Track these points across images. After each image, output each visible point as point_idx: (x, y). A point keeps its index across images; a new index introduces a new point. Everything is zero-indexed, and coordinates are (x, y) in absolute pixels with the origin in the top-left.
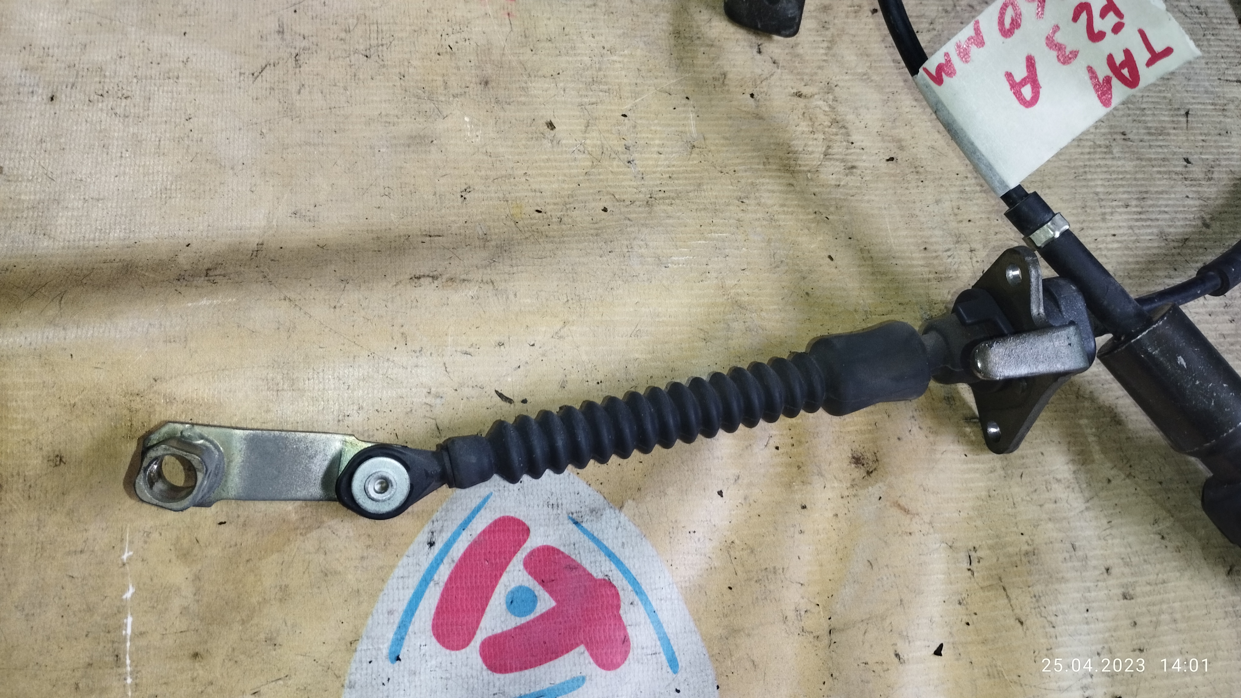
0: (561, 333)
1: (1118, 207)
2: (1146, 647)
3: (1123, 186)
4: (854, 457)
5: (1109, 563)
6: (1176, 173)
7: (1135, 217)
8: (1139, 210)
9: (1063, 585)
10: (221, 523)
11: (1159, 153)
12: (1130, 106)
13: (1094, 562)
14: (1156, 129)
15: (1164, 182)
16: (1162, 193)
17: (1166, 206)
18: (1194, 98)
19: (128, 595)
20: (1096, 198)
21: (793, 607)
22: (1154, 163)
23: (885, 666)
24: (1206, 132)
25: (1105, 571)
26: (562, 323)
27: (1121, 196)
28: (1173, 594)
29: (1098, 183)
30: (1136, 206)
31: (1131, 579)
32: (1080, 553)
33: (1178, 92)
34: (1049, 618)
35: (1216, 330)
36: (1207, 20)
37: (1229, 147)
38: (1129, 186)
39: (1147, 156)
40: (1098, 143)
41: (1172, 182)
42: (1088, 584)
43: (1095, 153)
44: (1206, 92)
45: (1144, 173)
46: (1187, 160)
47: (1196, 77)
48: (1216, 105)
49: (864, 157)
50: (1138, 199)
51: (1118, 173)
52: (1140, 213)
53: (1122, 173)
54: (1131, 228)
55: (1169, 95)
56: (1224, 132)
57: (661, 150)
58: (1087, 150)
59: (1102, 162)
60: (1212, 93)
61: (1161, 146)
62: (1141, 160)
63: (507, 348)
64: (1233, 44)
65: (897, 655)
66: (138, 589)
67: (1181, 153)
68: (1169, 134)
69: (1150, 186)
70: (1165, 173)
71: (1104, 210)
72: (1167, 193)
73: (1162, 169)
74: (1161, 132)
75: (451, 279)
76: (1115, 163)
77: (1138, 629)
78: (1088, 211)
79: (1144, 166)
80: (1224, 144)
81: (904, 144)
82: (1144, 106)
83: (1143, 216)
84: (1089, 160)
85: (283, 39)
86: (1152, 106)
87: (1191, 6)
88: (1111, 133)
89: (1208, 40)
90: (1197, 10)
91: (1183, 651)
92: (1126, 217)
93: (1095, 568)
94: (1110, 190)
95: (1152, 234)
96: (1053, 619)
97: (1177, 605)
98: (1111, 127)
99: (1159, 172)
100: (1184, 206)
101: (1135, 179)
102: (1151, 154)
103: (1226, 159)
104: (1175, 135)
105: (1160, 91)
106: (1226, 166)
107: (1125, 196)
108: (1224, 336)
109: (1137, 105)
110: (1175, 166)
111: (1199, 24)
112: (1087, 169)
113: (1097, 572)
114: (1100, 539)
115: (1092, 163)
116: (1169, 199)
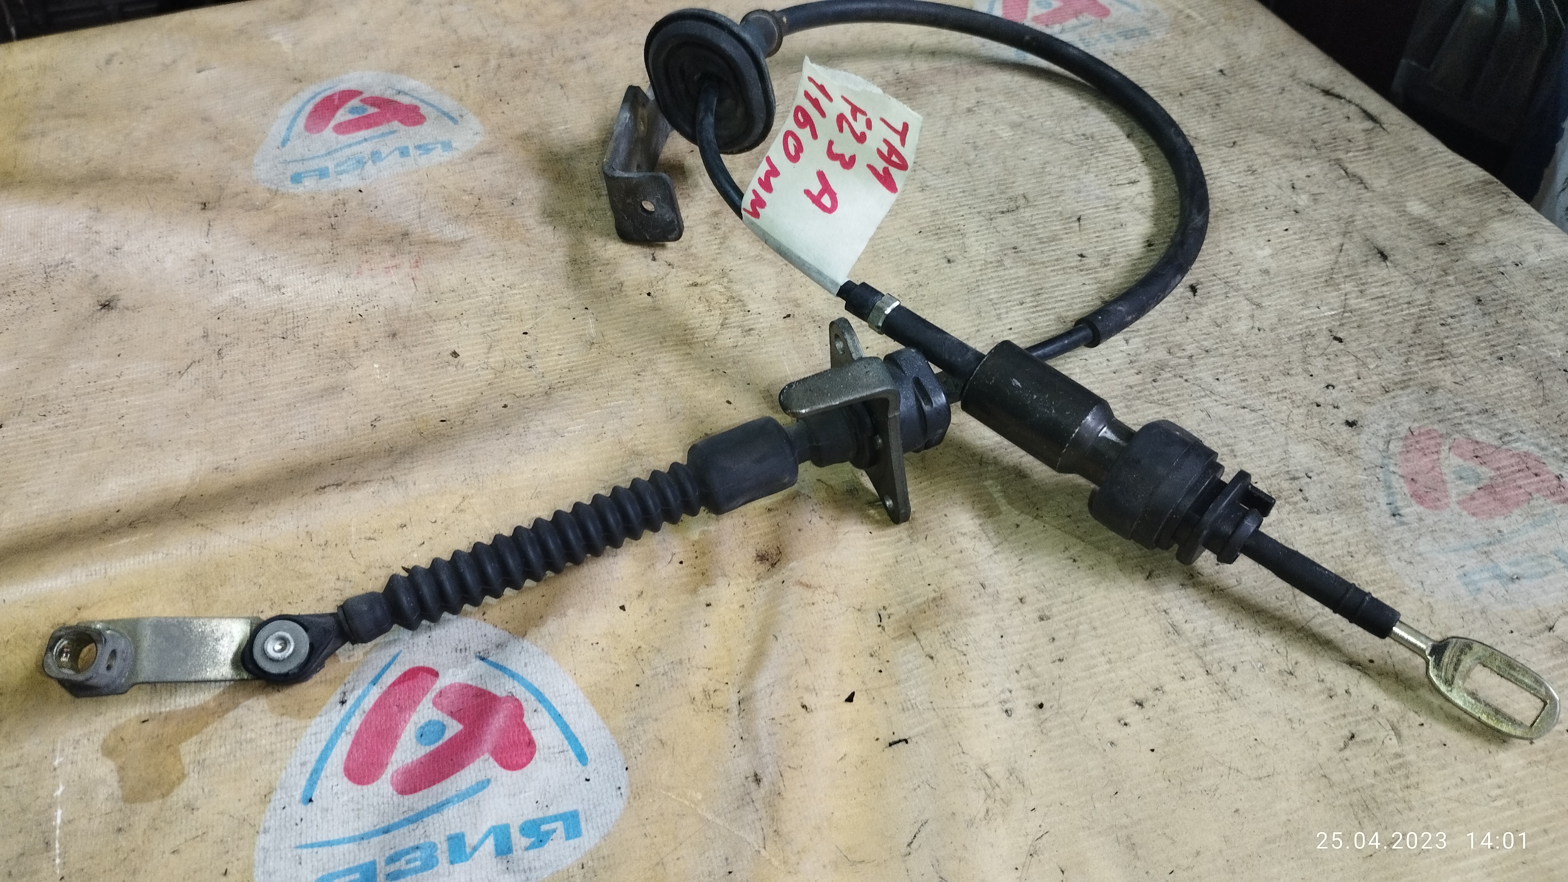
0: (462, 507)
1: (1014, 306)
2: (1066, 656)
3: (1017, 289)
4: (758, 556)
5: (1023, 593)
6: (1072, 268)
7: (1031, 310)
8: (1035, 304)
9: (973, 619)
10: (144, 722)
11: (1052, 256)
12: (1019, 225)
13: (1005, 596)
14: (1048, 237)
15: (1059, 277)
16: (1057, 286)
17: (1063, 295)
18: (1085, 206)
19: (58, 793)
20: (990, 303)
21: (701, 689)
22: (1047, 264)
23: (792, 718)
24: (1100, 229)
25: (1018, 601)
26: (461, 499)
27: (1015, 297)
28: (1090, 607)
29: (992, 291)
30: (1032, 302)
31: (1046, 603)
32: (990, 590)
33: (1068, 204)
34: (959, 649)
35: (1121, 384)
36: (1093, 143)
37: (1124, 236)
38: (1023, 287)
39: (1040, 261)
40: (989, 260)
41: (1067, 276)
42: (1001, 615)
43: (987, 268)
44: (1098, 198)
45: (1037, 274)
46: (1082, 256)
47: (1085, 189)
48: (1108, 206)
49: (761, 320)
50: (1033, 296)
51: (1011, 280)
52: (1036, 306)
53: (1015, 279)
54: (1028, 320)
55: (1060, 209)
56: (1118, 226)
57: (560, 352)
58: (979, 268)
59: (994, 275)
60: (1104, 197)
61: (1053, 250)
62: (1034, 264)
63: (410, 528)
64: (1123, 154)
65: (804, 707)
66: (67, 784)
67: (1075, 251)
68: (1061, 239)
69: (1044, 283)
70: (1060, 270)
71: (998, 312)
72: (1062, 285)
73: (1056, 268)
74: (1054, 238)
75: (355, 483)
76: (1007, 272)
77: (1056, 643)
78: (983, 315)
79: (1037, 269)
80: (1119, 235)
81: (800, 302)
82: (1033, 223)
83: (1038, 309)
84: (981, 275)
85: (207, 341)
86: (1042, 221)
87: (1077, 135)
88: (1001, 251)
89: (1097, 158)
90: (1082, 137)
91: (1106, 652)
92: (1021, 312)
93: (1008, 600)
94: (1004, 294)
95: (1050, 320)
96: (964, 648)
97: (1095, 615)
98: (1001, 245)
99: (1052, 271)
100: (1081, 292)
101: (1029, 281)
102: (1045, 258)
103: (1122, 247)
104: (1067, 238)
105: (1050, 208)
106: (1123, 252)
107: (1019, 296)
108: (1131, 387)
109: (1027, 223)
110: (1069, 263)
111: (1086, 147)
112: (980, 283)
113: (1011, 603)
114: (1011, 575)
115: (984, 277)
116: (1066, 289)
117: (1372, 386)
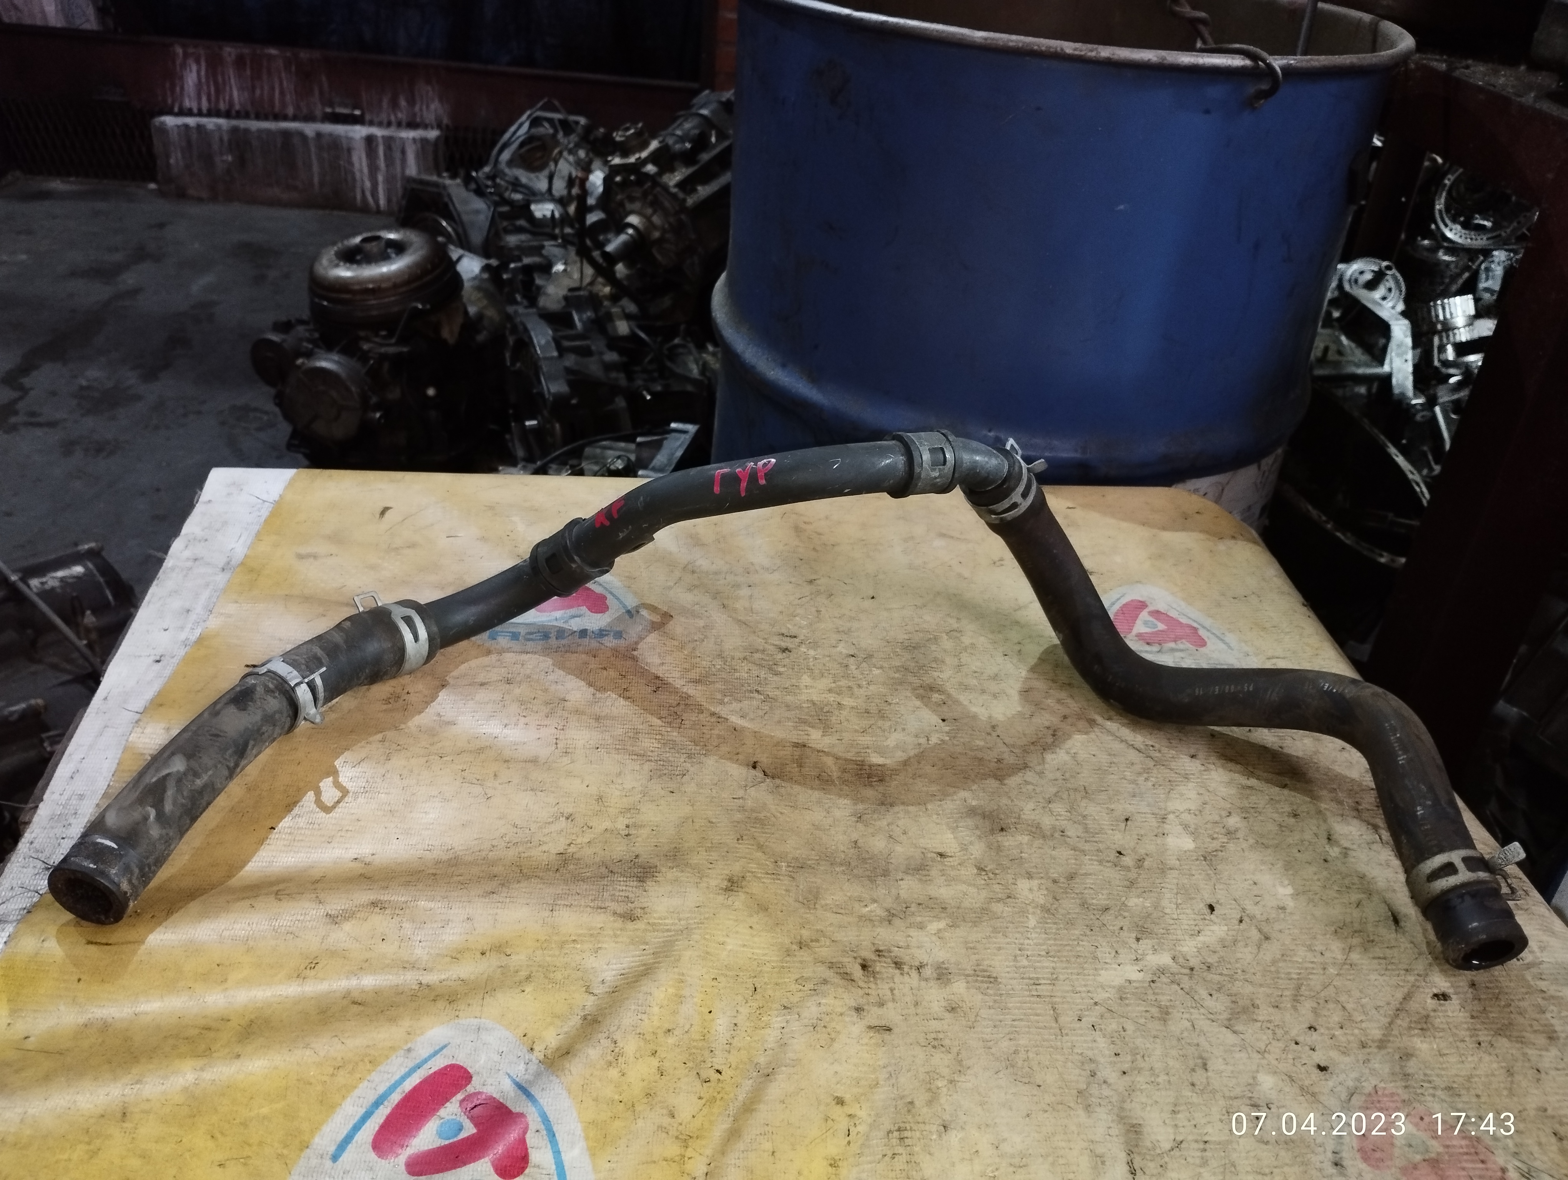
117: (1352, 1038)
